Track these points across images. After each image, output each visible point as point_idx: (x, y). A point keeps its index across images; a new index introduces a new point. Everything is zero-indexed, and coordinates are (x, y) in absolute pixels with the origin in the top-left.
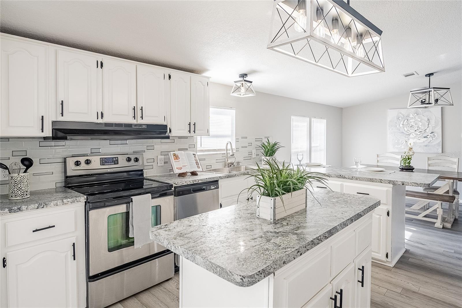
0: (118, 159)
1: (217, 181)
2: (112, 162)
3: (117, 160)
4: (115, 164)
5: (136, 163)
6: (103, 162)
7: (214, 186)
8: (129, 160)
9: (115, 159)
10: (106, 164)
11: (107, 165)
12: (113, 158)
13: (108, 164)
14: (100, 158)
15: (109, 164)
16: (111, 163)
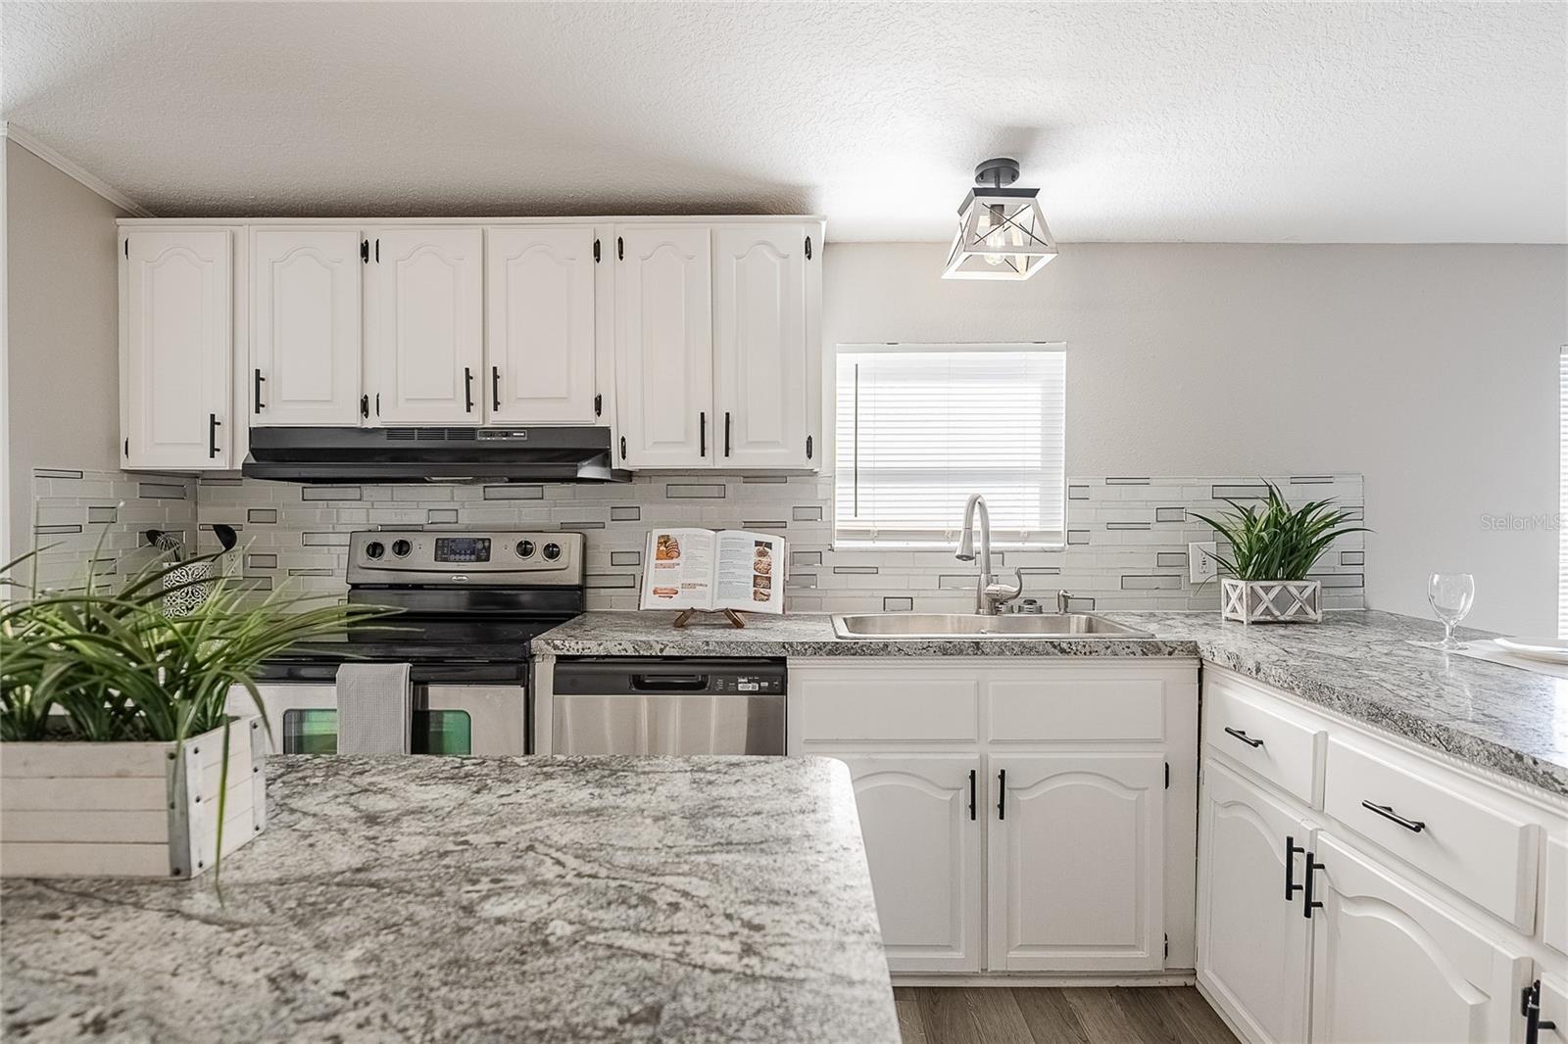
0: (490, 546)
1: (782, 661)
2: (470, 554)
3: (488, 549)
4: (479, 559)
5: (551, 563)
6: (445, 549)
7: (759, 682)
8: (525, 549)
9: (480, 546)
10: (452, 557)
11: (455, 561)
12: (475, 541)
13: (457, 557)
14: (437, 540)
15: (462, 557)
16: (468, 557)
